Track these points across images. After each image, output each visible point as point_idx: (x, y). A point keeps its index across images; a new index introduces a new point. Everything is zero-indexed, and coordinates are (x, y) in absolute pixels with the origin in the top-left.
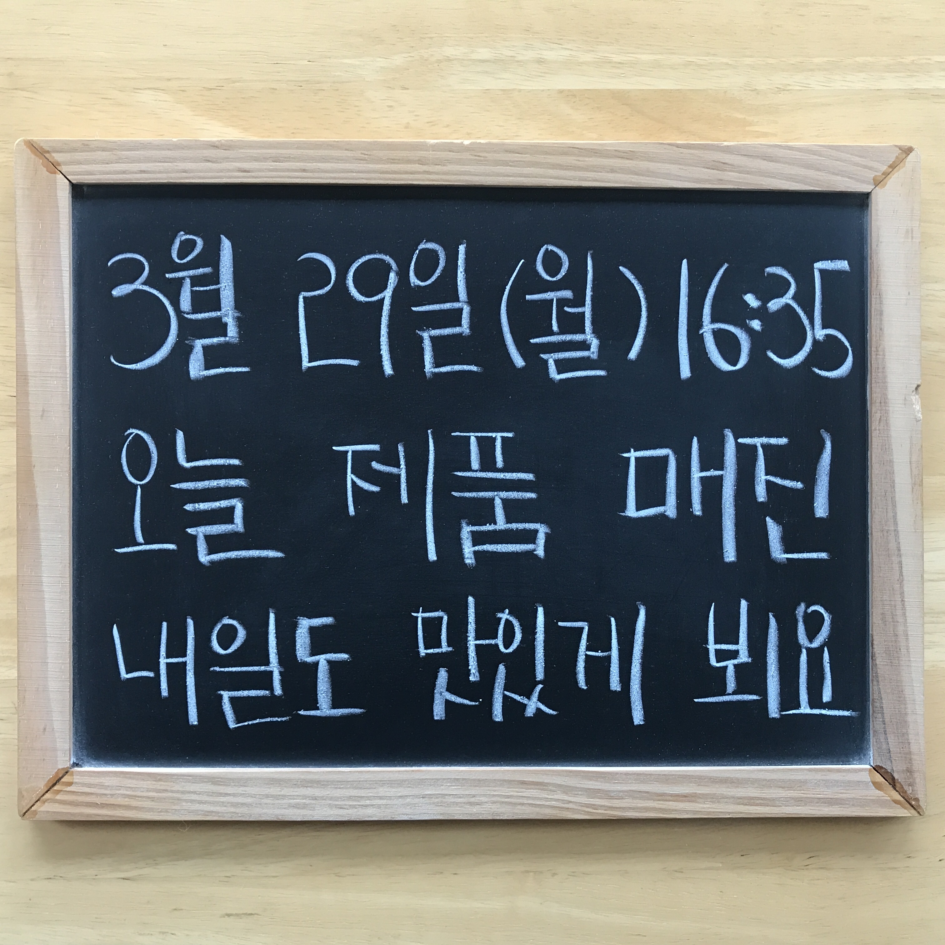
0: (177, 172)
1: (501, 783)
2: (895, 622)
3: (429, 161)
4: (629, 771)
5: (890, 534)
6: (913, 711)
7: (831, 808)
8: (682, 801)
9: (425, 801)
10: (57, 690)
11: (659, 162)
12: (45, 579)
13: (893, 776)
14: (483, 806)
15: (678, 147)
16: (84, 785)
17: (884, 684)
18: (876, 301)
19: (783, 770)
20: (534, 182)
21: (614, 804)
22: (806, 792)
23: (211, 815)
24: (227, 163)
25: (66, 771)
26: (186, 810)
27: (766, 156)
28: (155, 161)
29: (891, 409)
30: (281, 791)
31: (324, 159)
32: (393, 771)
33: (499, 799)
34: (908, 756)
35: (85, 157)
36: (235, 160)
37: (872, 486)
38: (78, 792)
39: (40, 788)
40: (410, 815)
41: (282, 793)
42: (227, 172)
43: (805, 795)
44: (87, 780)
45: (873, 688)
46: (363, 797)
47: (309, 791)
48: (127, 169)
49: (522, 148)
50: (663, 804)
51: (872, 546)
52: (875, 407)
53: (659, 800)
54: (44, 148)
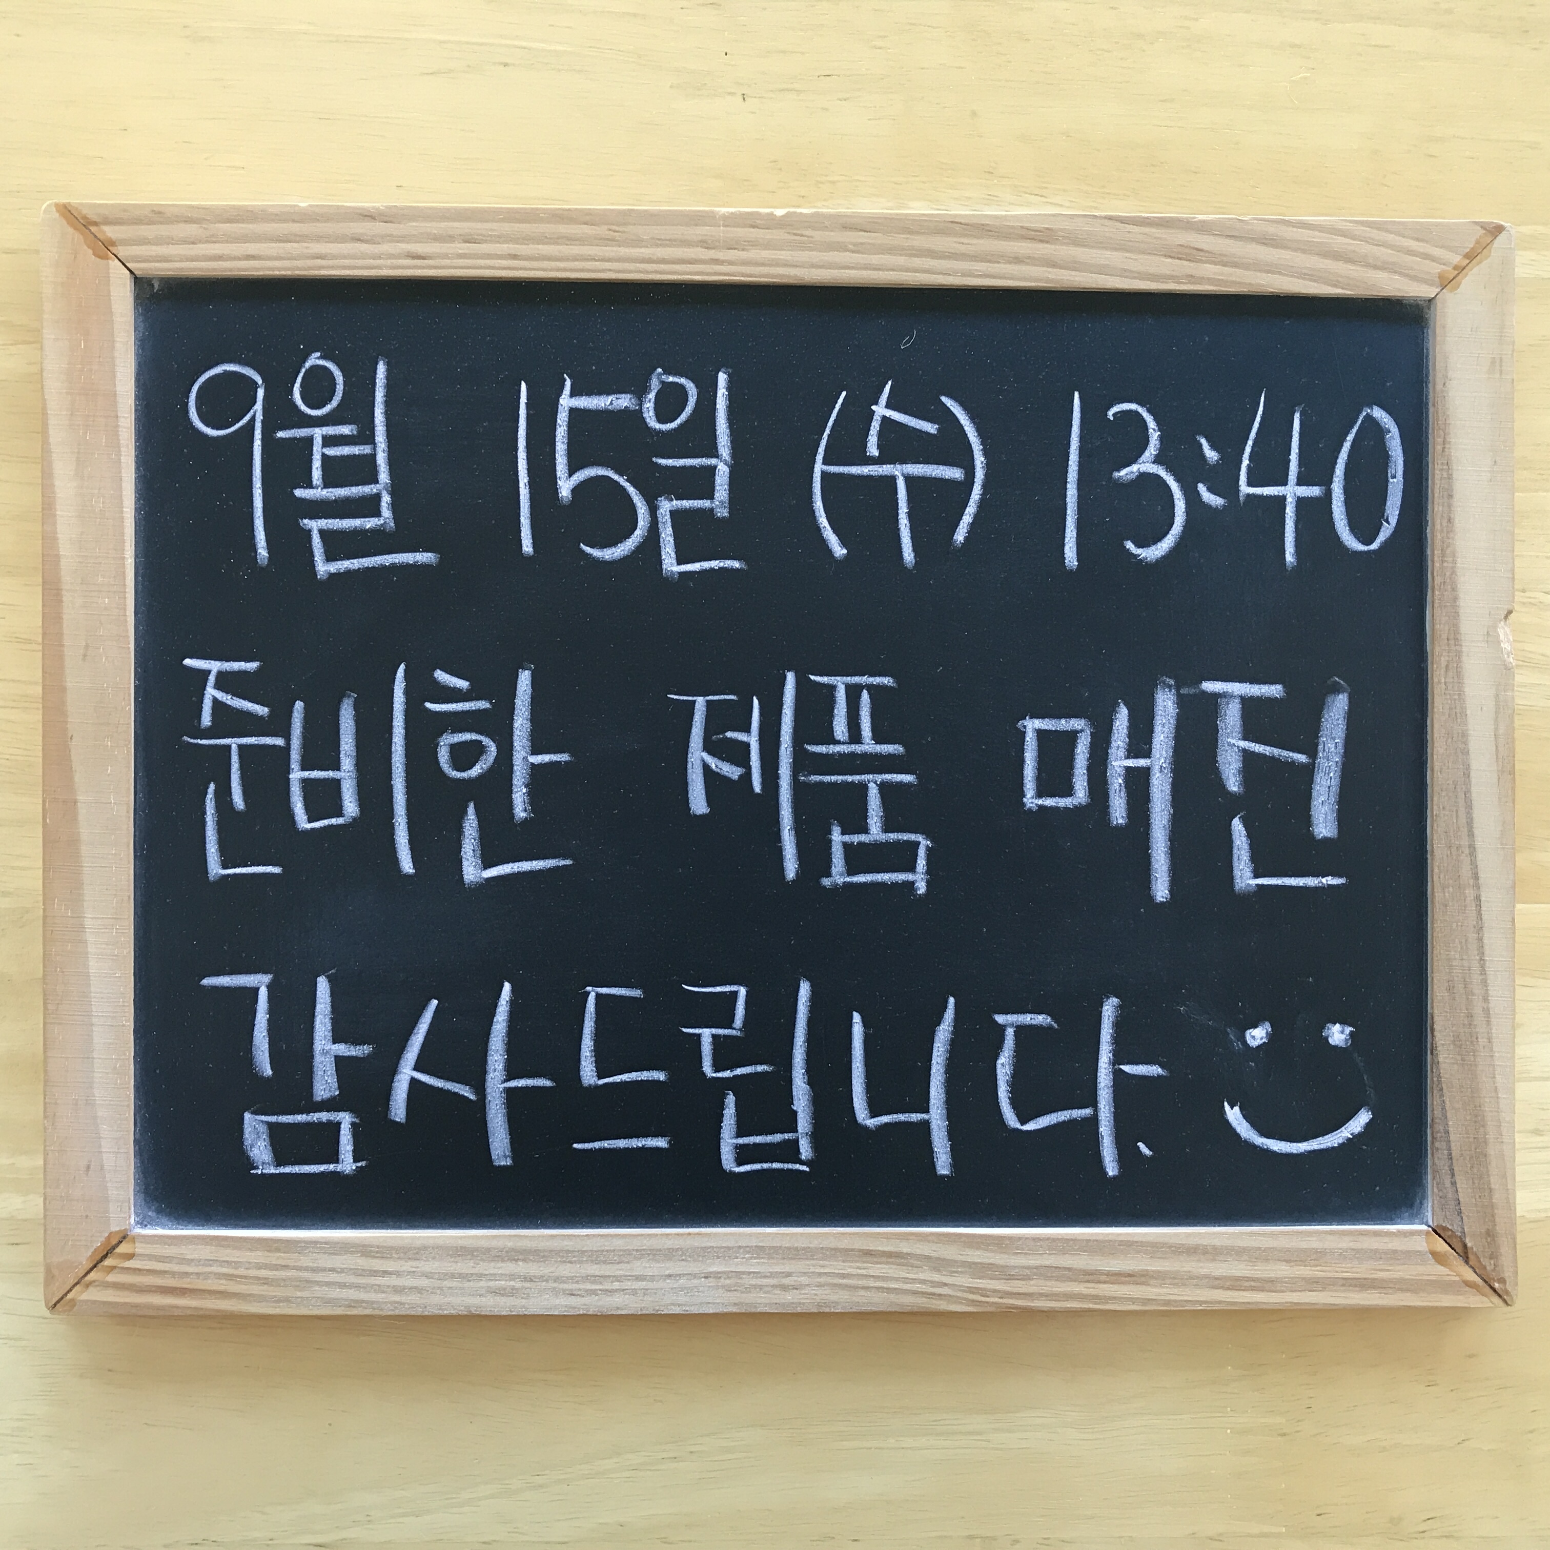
0: (307, 258)
1: (833, 1252)
2: (1469, 993)
3: (719, 242)
4: (1039, 1234)
5: (1463, 852)
6: (1497, 1139)
7: (1365, 1295)
8: (1124, 1283)
9: (709, 1283)
10: (108, 1102)
11: (1092, 247)
12: (88, 923)
13: (1463, 1242)
14: (802, 1292)
15: (1122, 223)
16: (151, 1257)
17: (1450, 1094)
18: (1442, 475)
19: (1288, 1233)
20: (889, 278)
21: (1015, 1287)
22: (1324, 1268)
23: (360, 1306)
24: (390, 244)
25: (122, 1235)
26: (318, 1298)
27: (1266, 239)
28: (271, 241)
29: (1464, 649)
30: (473, 1267)
31: (546, 237)
32: (657, 1235)
33: (830, 1280)
34: (1488, 1212)
35: (156, 233)
36: (401, 238)
37: (1433, 774)
38: (144, 1270)
39: (81, 1263)
40: (685, 1305)
41: (477, 1270)
42: (390, 259)
43: (1323, 1274)
44: (159, 1250)
45: (1433, 1101)
46: (609, 1276)
47: (521, 1268)
48: (225, 252)
49: (870, 222)
50: (1094, 1288)
51: (1432, 871)
52: (1440, 646)
53: (1088, 1281)
54: (88, 216)
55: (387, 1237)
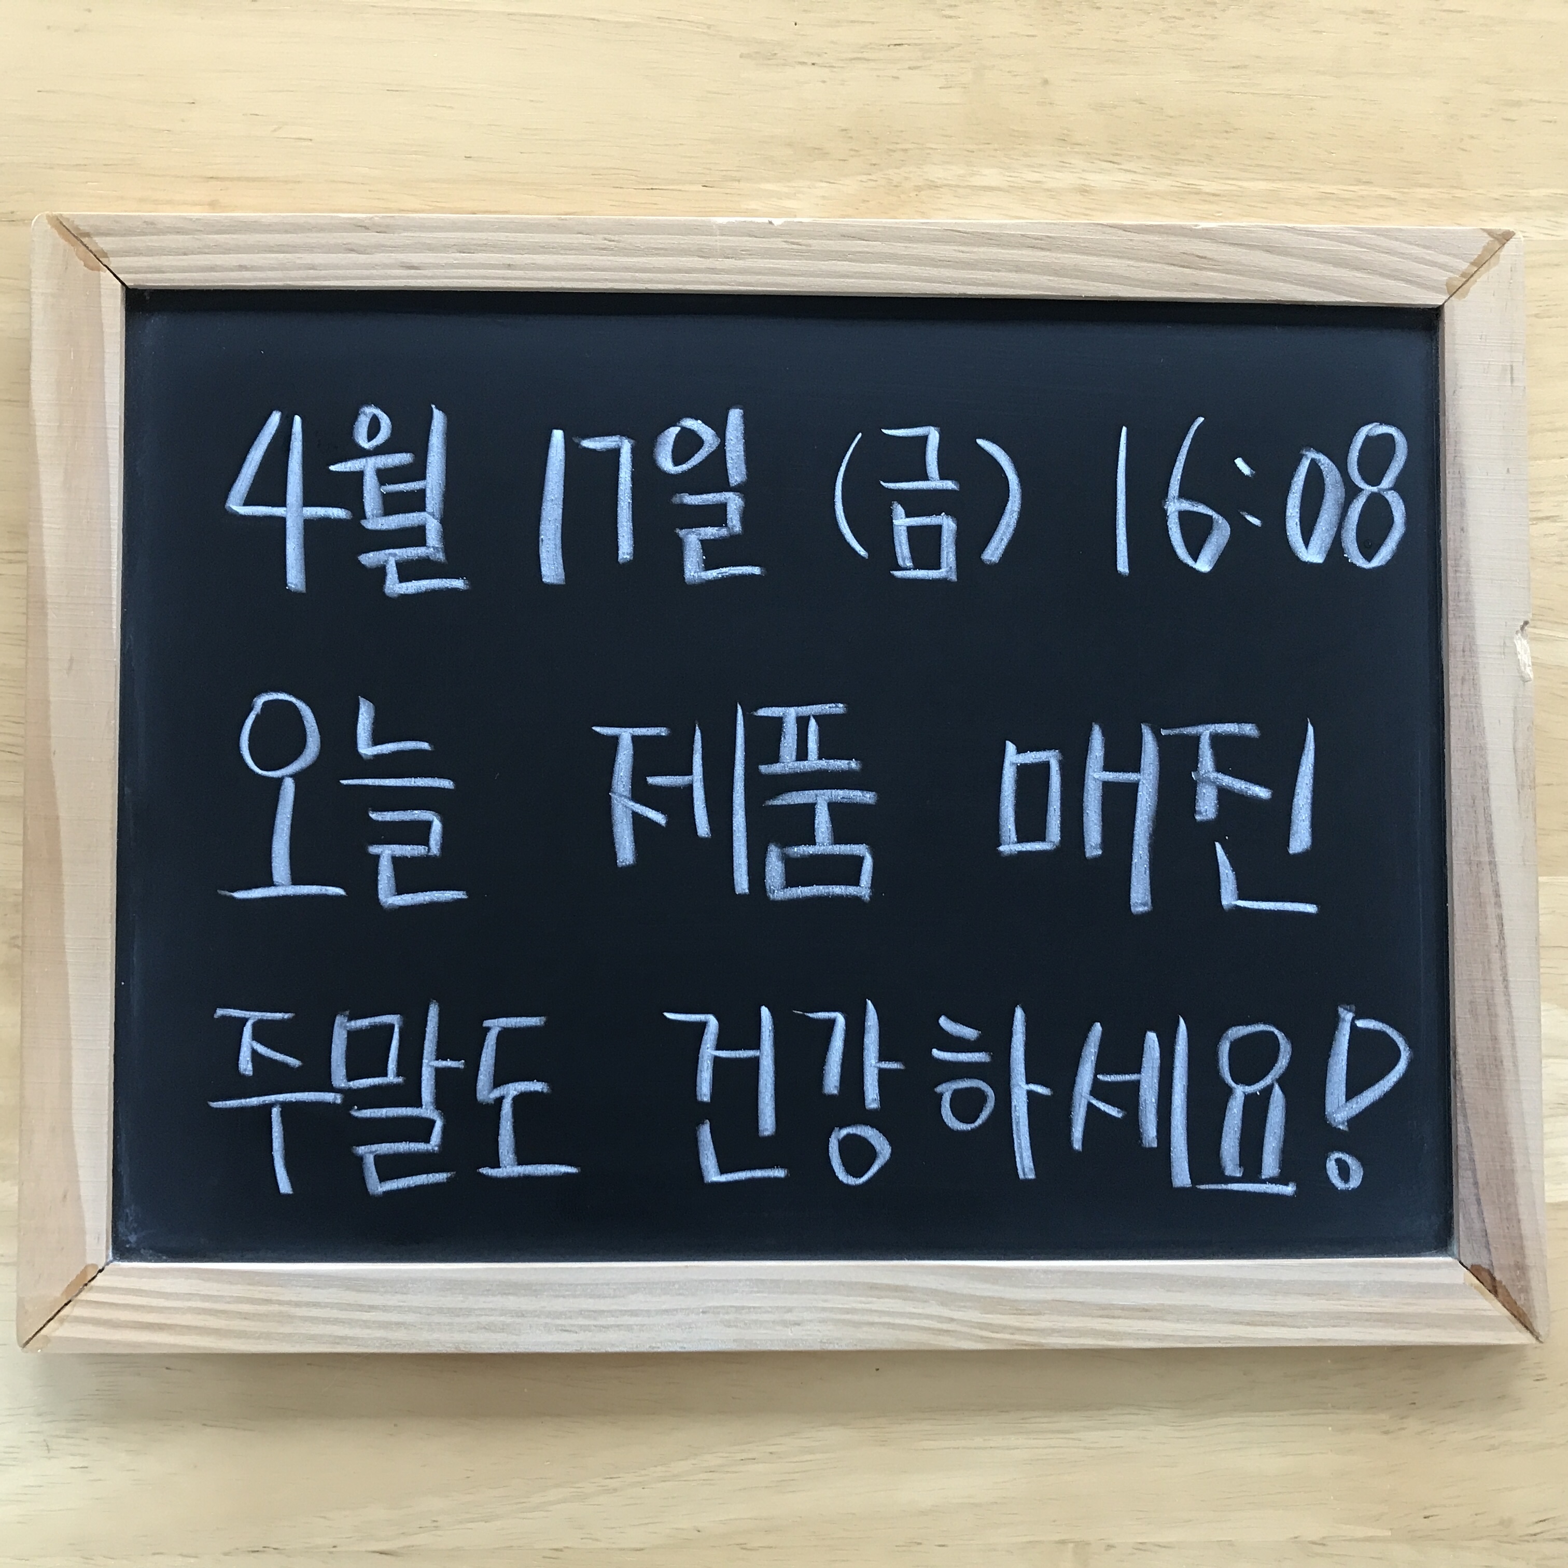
0: (300, 269)
1: (835, 1286)
2: (1492, 1016)
3: (716, 251)
5: (1483, 869)
6: (1524, 1166)
7: (1391, 1331)
8: (1139, 1318)
9: (708, 1318)
10: (86, 1129)
11: (1095, 255)
12: (69, 943)
13: (1492, 1275)
14: (804, 1328)
15: (1126, 231)
16: (129, 1291)
17: (1475, 1120)
18: (1454, 483)
19: (1311, 1266)
21: (1025, 1323)
22: (1347, 1302)
23: (345, 1344)
24: (382, 254)
25: (100, 1267)
27: (1270, 246)
28: (266, 251)
29: (1480, 661)
30: (462, 1301)
31: (543, 247)
33: (832, 1315)
34: (1517, 1245)
35: (149, 244)
36: (395, 248)
37: (1452, 789)
38: (120, 1304)
39: (54, 1298)
40: (682, 1342)
41: (464, 1305)
42: (383, 269)
43: (1346, 1308)
44: (135, 1283)
45: (1458, 1128)
46: (603, 1311)
47: (512, 1302)
48: (218, 263)
49: (867, 230)
50: (1108, 1323)
51: (1453, 889)
52: (1456, 658)
53: (1101, 1316)
54: (81, 228)
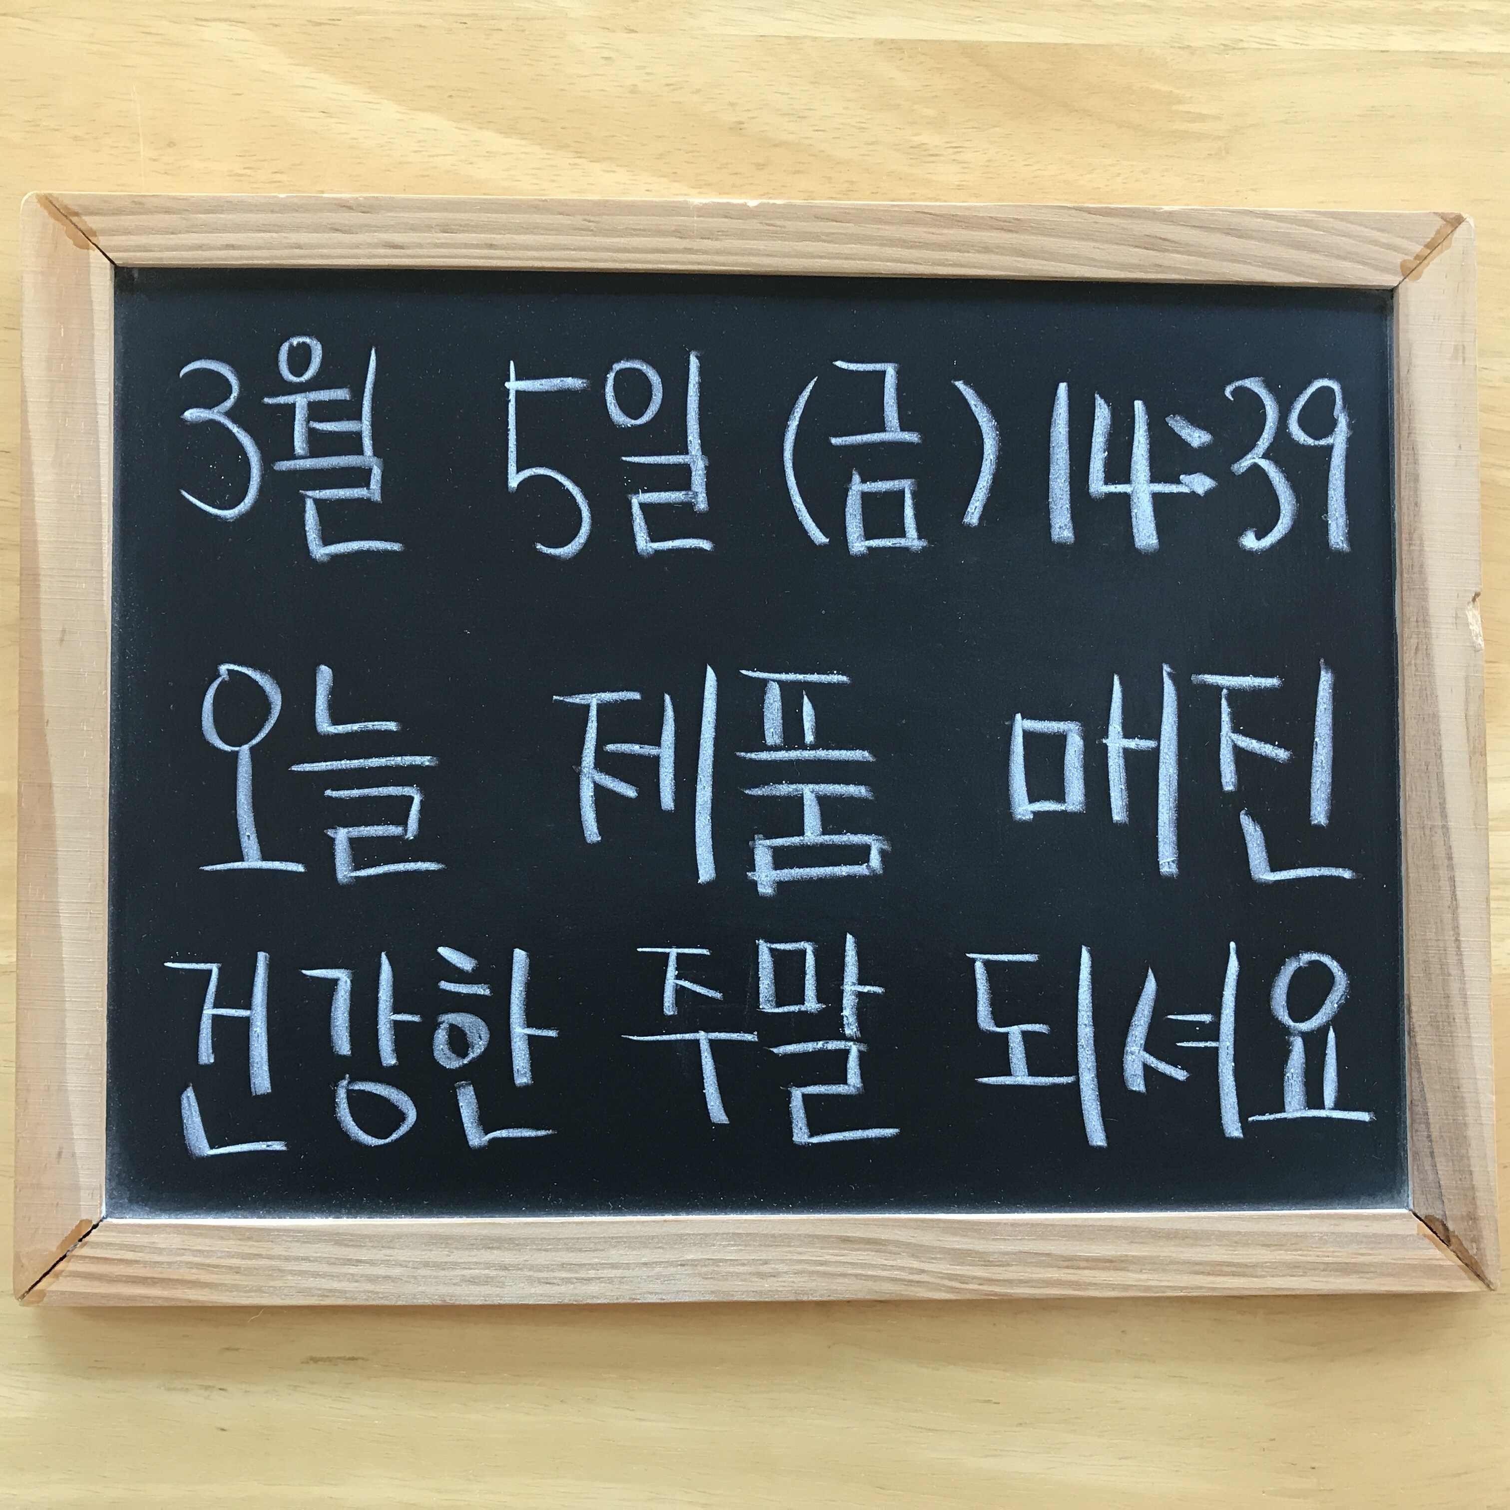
0: (286, 247)
1: (810, 1239)
2: (1445, 974)
3: (693, 232)
4: (1019, 1220)
5: (1436, 833)
6: (1476, 1120)
7: (1346, 1280)
8: (1104, 1269)
9: (686, 1270)
10: (80, 1089)
11: (1060, 237)
12: (62, 907)
13: (1444, 1225)
14: (779, 1280)
15: (1089, 213)
16: (123, 1247)
17: (1428, 1075)
18: (1408, 459)
19: (1268, 1218)
20: (860, 267)
21: (994, 1273)
22: (1305, 1252)
23: (333, 1296)
24: (367, 234)
25: (93, 1224)
26: (291, 1287)
27: (1231, 229)
28: (253, 231)
29: (1434, 631)
30: (449, 1255)
31: (522, 227)
32: (633, 1222)
33: (806, 1267)
34: (1469, 1194)
35: (138, 223)
36: (378, 228)
37: (1405, 755)
38: (114, 1259)
39: (51, 1253)
40: (661, 1293)
41: (451, 1259)
42: (367, 248)
43: (1303, 1258)
44: (128, 1238)
45: (1411, 1084)
46: (585, 1265)
47: (496, 1256)
48: (205, 242)
49: (841, 212)
50: (1074, 1274)
51: (1406, 852)
52: (1409, 628)
53: (1068, 1267)
54: (69, 207)
55: (360, 1225)
